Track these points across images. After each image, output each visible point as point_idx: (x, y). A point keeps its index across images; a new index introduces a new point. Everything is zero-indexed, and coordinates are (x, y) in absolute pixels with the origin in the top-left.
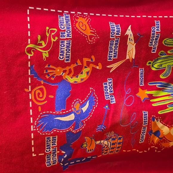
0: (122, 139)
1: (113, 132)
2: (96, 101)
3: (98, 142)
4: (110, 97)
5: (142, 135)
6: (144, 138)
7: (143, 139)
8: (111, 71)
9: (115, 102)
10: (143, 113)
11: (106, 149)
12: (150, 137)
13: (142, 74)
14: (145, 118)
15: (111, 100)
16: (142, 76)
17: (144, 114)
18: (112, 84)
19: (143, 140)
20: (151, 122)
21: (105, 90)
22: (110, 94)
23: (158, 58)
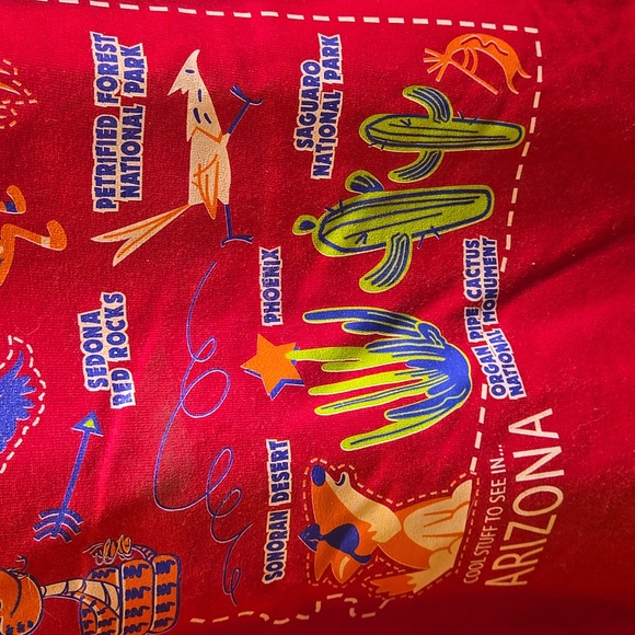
0: (174, 569)
1: (124, 541)
2: (34, 398)
3: (55, 589)
4: (108, 377)
5: (269, 547)
6: (284, 561)
7: (280, 565)
8: (116, 261)
9: (133, 403)
10: (268, 446)
11: (100, 618)
12: (312, 555)
13: (272, 272)
14: (279, 473)
15: (113, 394)
16: (271, 283)
17: (270, 452)
18: (124, 318)
19: (282, 570)
20: (308, 490)
21: (87, 346)
22: (112, 365)
23: (345, 203)
